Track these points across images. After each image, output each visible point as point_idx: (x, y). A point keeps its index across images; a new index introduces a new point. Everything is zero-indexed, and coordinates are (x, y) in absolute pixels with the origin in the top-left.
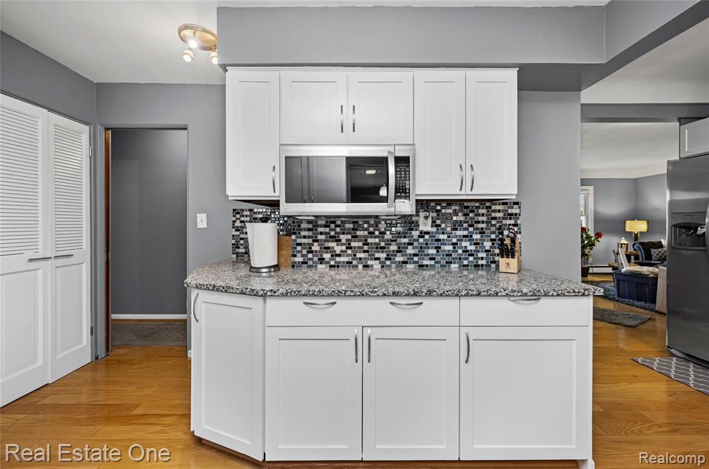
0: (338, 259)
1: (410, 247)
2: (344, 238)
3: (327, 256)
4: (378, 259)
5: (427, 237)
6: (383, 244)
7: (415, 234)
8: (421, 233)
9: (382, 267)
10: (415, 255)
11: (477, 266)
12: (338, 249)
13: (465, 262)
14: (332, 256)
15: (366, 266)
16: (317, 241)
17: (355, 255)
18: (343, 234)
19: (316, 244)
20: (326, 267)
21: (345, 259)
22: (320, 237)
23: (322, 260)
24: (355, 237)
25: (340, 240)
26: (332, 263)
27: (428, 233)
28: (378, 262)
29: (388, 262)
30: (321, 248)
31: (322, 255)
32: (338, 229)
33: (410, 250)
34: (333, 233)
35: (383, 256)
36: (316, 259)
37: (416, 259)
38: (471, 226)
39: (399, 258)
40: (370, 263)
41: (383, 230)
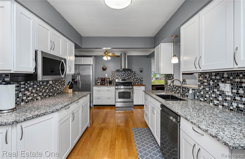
0: (28, 98)
1: (47, 90)
2: (30, 89)
3: (24, 98)
4: (40, 96)
5: (51, 85)
6: (41, 90)
7: (48, 85)
8: (50, 84)
9: (41, 98)
10: (48, 92)
11: (59, 93)
12: (28, 94)
13: (57, 92)
14: (26, 97)
15: (37, 99)
16: (20, 92)
17: (34, 96)
18: (30, 87)
19: (20, 93)
20: (24, 103)
21: (30, 98)
22: (22, 90)
23: (23, 100)
24: (34, 88)
25: (29, 90)
26: (26, 101)
27: (51, 84)
28: (40, 97)
29: (42, 96)
30: (22, 95)
31: (23, 98)
32: (28, 85)
33: (47, 91)
34: (26, 87)
35: (41, 94)
36: (20, 100)
37: (48, 93)
38: (58, 81)
39: (45, 94)
40: (38, 98)
41: (41, 84)
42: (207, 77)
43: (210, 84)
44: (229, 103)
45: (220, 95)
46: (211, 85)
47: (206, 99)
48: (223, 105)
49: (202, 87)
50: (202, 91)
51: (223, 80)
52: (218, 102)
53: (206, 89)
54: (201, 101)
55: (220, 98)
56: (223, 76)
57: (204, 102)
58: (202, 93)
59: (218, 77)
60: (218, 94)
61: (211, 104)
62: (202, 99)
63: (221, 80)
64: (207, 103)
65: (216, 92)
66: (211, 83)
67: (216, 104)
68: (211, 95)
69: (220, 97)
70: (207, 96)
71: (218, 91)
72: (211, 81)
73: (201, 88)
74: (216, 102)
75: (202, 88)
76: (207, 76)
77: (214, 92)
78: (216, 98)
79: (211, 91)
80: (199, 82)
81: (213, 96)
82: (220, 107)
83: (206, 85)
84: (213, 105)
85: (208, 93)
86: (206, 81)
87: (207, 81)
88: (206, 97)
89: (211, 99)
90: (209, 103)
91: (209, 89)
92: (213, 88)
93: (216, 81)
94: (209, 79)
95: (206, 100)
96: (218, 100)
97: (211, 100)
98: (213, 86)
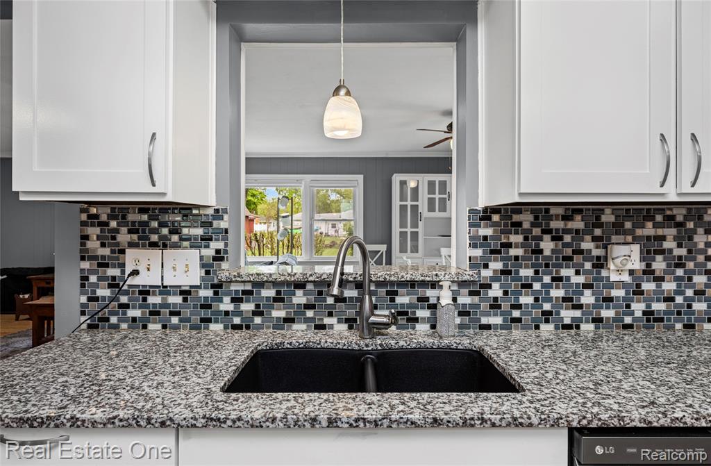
42: (526, 226)
43: (541, 251)
44: (619, 306)
45: (586, 286)
46: (547, 252)
47: (516, 314)
48: (598, 320)
49: (497, 265)
50: (496, 285)
51: (598, 232)
52: (578, 313)
53: (517, 272)
54: (488, 327)
55: (588, 298)
56: (598, 218)
57: (504, 327)
58: (496, 291)
59: (578, 224)
60: (578, 285)
61: (547, 329)
62: (497, 320)
63: (591, 233)
64: (526, 328)
65: (568, 278)
66: (547, 246)
67: (567, 321)
68: (548, 293)
69: (588, 292)
70: (526, 300)
71: (577, 273)
72: (547, 237)
73: (487, 273)
74: (567, 315)
75: (495, 271)
76: (526, 219)
77: (557, 279)
78: (571, 299)
79: (547, 279)
80: (474, 245)
81: (557, 293)
82: (587, 327)
83: (517, 258)
84: (557, 328)
85: (529, 286)
86: (516, 238)
87: (526, 238)
88: (517, 307)
89: (547, 307)
90: (537, 327)
91: (537, 272)
92: (555, 266)
93: (567, 238)
94: (537, 231)
95: (518, 320)
96: (579, 307)
97: (544, 313)
98: (557, 258)
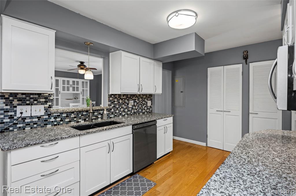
42: (117, 98)
44: (130, 111)
45: (126, 108)
46: (120, 102)
47: (116, 114)
48: (127, 114)
49: (113, 105)
50: (112, 109)
51: (128, 99)
52: (125, 113)
53: (116, 106)
54: (111, 117)
56: (128, 96)
57: (114, 117)
58: (113, 110)
59: (125, 97)
61: (120, 116)
62: (113, 116)
63: (127, 99)
64: (117, 117)
65: (124, 107)
66: (121, 101)
67: (123, 115)
69: (126, 109)
71: (125, 106)
72: (121, 100)
73: (111, 107)
74: (123, 114)
76: (117, 96)
77: (122, 107)
78: (124, 111)
79: (120, 107)
80: (109, 102)
81: (122, 110)
82: (126, 115)
83: (116, 104)
84: (122, 116)
85: (118, 109)
86: (116, 100)
87: (117, 100)
88: (116, 113)
89: (120, 112)
90: (119, 116)
91: (119, 106)
92: (122, 105)
93: (123, 100)
94: (119, 99)
95: (116, 116)
97: (120, 114)
98: (122, 103)
